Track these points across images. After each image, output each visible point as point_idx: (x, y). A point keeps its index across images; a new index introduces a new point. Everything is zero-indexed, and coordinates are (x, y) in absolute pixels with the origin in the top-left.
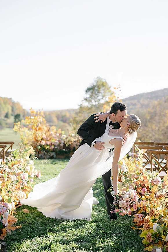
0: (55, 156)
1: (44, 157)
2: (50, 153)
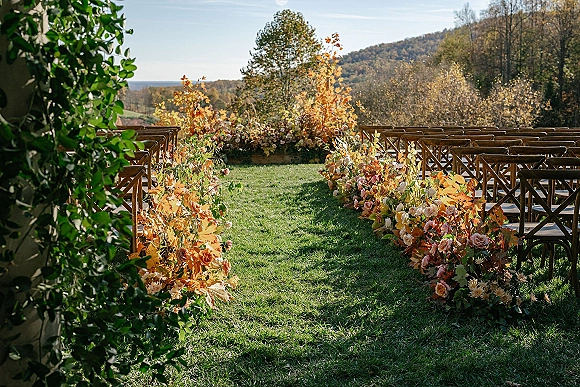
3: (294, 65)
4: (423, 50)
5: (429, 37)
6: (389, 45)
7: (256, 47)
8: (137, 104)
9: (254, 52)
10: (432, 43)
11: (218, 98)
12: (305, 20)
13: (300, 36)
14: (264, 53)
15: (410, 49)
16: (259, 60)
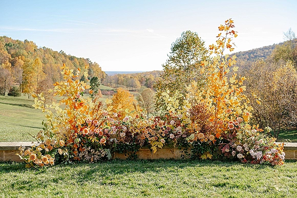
0: (109, 156)
1: (88, 158)
2: (100, 151)
3: (193, 62)
4: (262, 55)
5: (266, 48)
6: (244, 52)
7: (171, 52)
8: (111, 83)
9: (170, 55)
10: (267, 51)
11: (153, 80)
12: (199, 36)
13: (196, 46)
14: (175, 55)
15: (255, 54)
16: (173, 59)
